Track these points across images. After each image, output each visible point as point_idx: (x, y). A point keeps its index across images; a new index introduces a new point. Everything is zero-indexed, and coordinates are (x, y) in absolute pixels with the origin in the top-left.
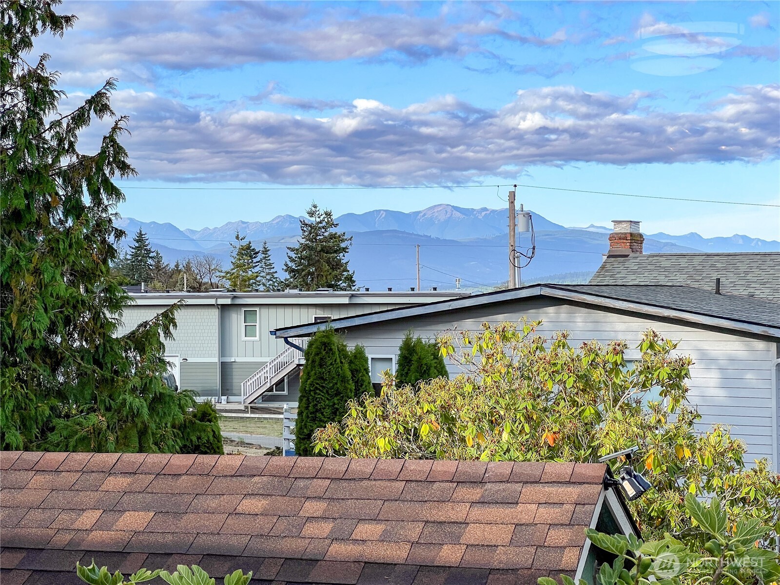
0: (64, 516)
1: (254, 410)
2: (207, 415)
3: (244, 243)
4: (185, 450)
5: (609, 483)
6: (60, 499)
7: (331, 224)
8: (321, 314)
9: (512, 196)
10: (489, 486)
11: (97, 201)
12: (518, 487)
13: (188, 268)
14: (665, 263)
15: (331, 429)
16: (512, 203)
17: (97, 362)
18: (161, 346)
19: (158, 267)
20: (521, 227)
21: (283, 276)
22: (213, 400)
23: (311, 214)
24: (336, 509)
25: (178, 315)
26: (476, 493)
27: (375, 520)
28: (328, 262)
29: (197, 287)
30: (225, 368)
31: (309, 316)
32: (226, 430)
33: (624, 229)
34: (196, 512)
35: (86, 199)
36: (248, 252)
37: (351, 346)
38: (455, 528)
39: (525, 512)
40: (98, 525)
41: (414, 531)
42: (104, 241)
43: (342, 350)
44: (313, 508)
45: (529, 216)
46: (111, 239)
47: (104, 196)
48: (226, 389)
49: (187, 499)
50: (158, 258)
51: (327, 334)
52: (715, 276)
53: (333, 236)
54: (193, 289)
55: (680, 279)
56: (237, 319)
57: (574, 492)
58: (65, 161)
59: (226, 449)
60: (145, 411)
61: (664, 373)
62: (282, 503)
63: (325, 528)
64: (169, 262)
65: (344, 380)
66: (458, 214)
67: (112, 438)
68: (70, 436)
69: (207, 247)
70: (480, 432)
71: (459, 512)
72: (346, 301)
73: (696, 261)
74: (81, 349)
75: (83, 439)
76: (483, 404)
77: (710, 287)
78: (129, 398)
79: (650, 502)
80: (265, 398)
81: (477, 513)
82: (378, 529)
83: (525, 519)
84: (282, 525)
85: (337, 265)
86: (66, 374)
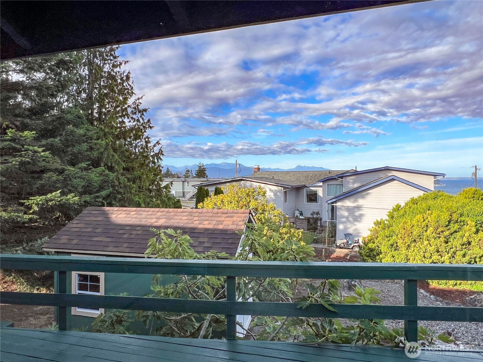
0: (149, 220)
1: (189, 200)
2: (179, 201)
3: (187, 169)
4: (175, 208)
5: (250, 213)
6: (148, 217)
7: (203, 166)
8: (201, 182)
9: (236, 161)
10: (228, 214)
11: (158, 161)
12: (234, 214)
13: (177, 174)
14: (264, 173)
15: (201, 204)
16: (236, 162)
17: (158, 191)
18: (170, 188)
19: (171, 174)
20: (238, 166)
21: (195, 175)
22: (181, 198)
23: (200, 164)
24: (200, 218)
25: (173, 182)
26: (226, 215)
27: (207, 220)
28: (203, 173)
29: (178, 177)
30: (183, 192)
31: (200, 183)
32: (182, 204)
33: (257, 167)
34: (174, 219)
35: (156, 161)
36: (188, 171)
37: (206, 188)
38: (222, 222)
39: (235, 219)
40: (156, 222)
41: (214, 222)
42: (160, 169)
43: (204, 189)
44: (196, 218)
45: (239, 164)
46: (161, 168)
47: (159, 160)
48: (184, 196)
49: (172, 217)
50: (171, 172)
51: (201, 186)
52: (273, 175)
53: (204, 168)
54: (177, 178)
55: (266, 176)
56: (186, 183)
57: (244, 215)
58: (152, 154)
59: (183, 207)
60: (167, 200)
61: (262, 193)
62: (190, 217)
63: (198, 222)
64: (173, 173)
65: (204, 195)
66: (227, 164)
67: (161, 205)
68: (153, 205)
69: (181, 170)
70: (228, 204)
71: (223, 219)
72: (206, 180)
73: (269, 173)
74: (155, 189)
75: (156, 206)
76: (229, 199)
77: (272, 178)
78: (164, 198)
79: (259, 217)
80: (191, 198)
81: (226, 219)
82: (207, 222)
83: (235, 220)
84: (190, 221)
85: (205, 173)
86: (153, 194)
